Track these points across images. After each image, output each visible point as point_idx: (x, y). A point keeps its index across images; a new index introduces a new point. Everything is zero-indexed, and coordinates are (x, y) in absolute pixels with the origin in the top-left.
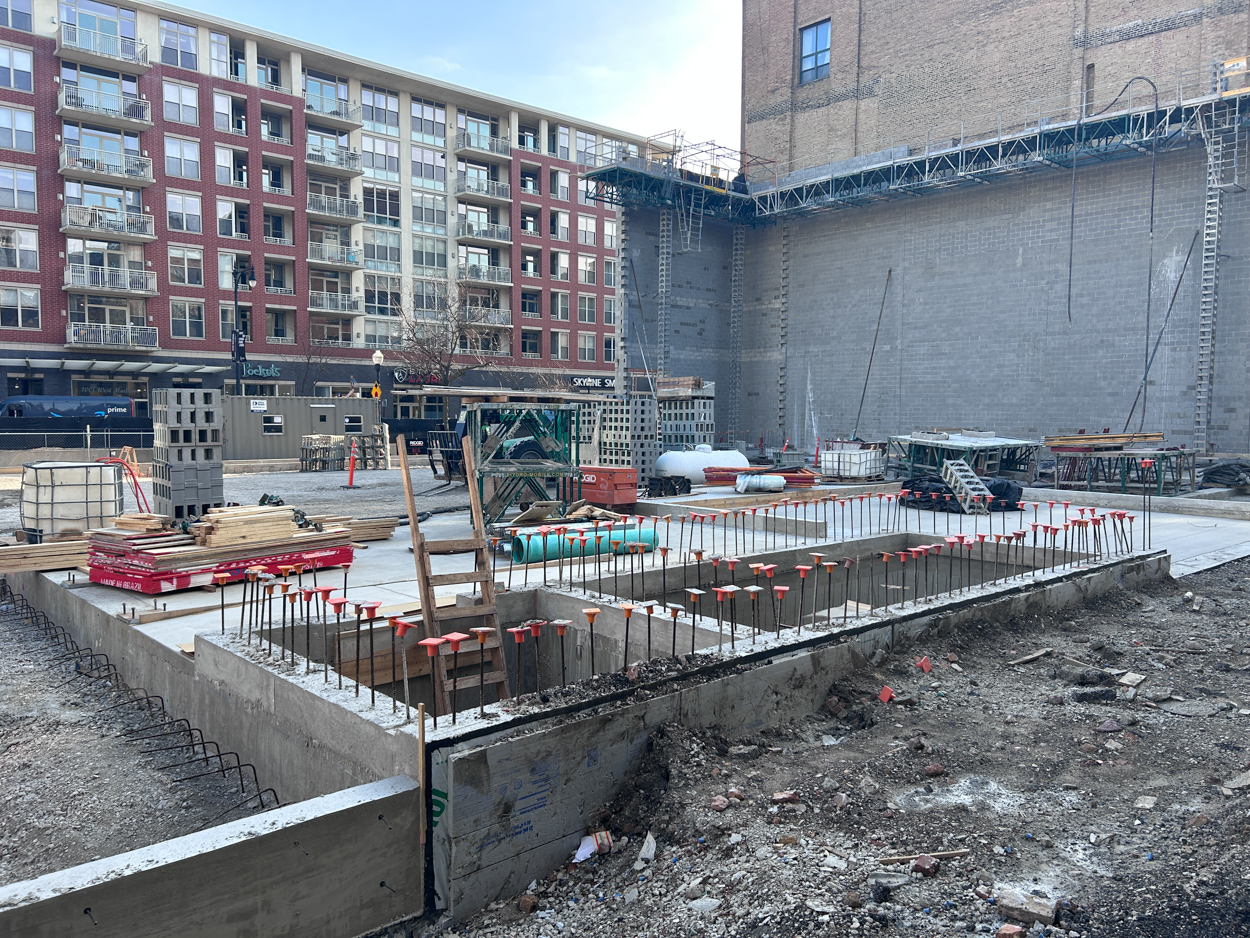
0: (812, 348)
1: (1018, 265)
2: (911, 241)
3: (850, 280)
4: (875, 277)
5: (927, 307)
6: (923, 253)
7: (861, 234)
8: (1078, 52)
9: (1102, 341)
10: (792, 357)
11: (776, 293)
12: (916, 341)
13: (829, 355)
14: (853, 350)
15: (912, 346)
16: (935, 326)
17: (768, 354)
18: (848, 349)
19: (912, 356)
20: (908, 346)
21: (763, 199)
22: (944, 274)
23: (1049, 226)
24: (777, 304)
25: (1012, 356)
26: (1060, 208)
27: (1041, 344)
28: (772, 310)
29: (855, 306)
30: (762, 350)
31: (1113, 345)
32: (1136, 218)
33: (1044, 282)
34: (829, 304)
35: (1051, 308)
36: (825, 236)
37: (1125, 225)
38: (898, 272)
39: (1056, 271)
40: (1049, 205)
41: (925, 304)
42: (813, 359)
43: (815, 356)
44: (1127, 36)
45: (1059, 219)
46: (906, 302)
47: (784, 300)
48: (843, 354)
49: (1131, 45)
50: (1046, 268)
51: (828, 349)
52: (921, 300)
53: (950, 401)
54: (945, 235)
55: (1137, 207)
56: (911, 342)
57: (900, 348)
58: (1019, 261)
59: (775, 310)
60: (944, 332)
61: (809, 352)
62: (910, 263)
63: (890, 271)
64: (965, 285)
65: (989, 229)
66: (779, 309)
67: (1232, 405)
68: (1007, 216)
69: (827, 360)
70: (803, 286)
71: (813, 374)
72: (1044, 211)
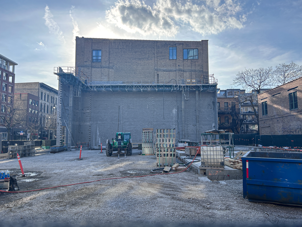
0: (98, 122)
1: (147, 108)
2: (124, 101)
3: (109, 107)
4: (115, 107)
5: (128, 115)
6: (127, 103)
7: (111, 98)
8: (156, 71)
9: (163, 123)
10: (92, 124)
11: (88, 108)
12: (126, 122)
13: (103, 124)
14: (110, 123)
15: (125, 123)
16: (130, 119)
17: (86, 123)
18: (109, 123)
19: (125, 125)
20: (124, 123)
21: (91, 87)
22: (132, 108)
23: (153, 101)
24: (88, 111)
25: (147, 125)
26: (155, 99)
27: (152, 124)
28: (87, 112)
29: (110, 113)
30: (83, 122)
31: (165, 124)
32: (168, 102)
33: (152, 112)
34: (103, 112)
35: (154, 117)
36: (102, 97)
37: (166, 103)
38: (121, 107)
39: (155, 110)
40: (153, 98)
41: (128, 114)
42: (99, 125)
43: (99, 124)
44: (164, 71)
45: (155, 100)
46: (123, 113)
47: (90, 110)
48: (107, 124)
49: (165, 72)
50: (153, 109)
51: (103, 122)
52: (127, 113)
53: (134, 134)
54: (132, 100)
55: (168, 100)
56: (125, 122)
57: (122, 123)
58: (147, 107)
59: (88, 112)
60: (132, 120)
61: (98, 123)
62: (124, 105)
63: (119, 106)
64: (136, 111)
65: (141, 100)
66: (89, 112)
68: (144, 99)
69: (103, 125)
70: (96, 107)
71: (99, 128)
72: (152, 99)
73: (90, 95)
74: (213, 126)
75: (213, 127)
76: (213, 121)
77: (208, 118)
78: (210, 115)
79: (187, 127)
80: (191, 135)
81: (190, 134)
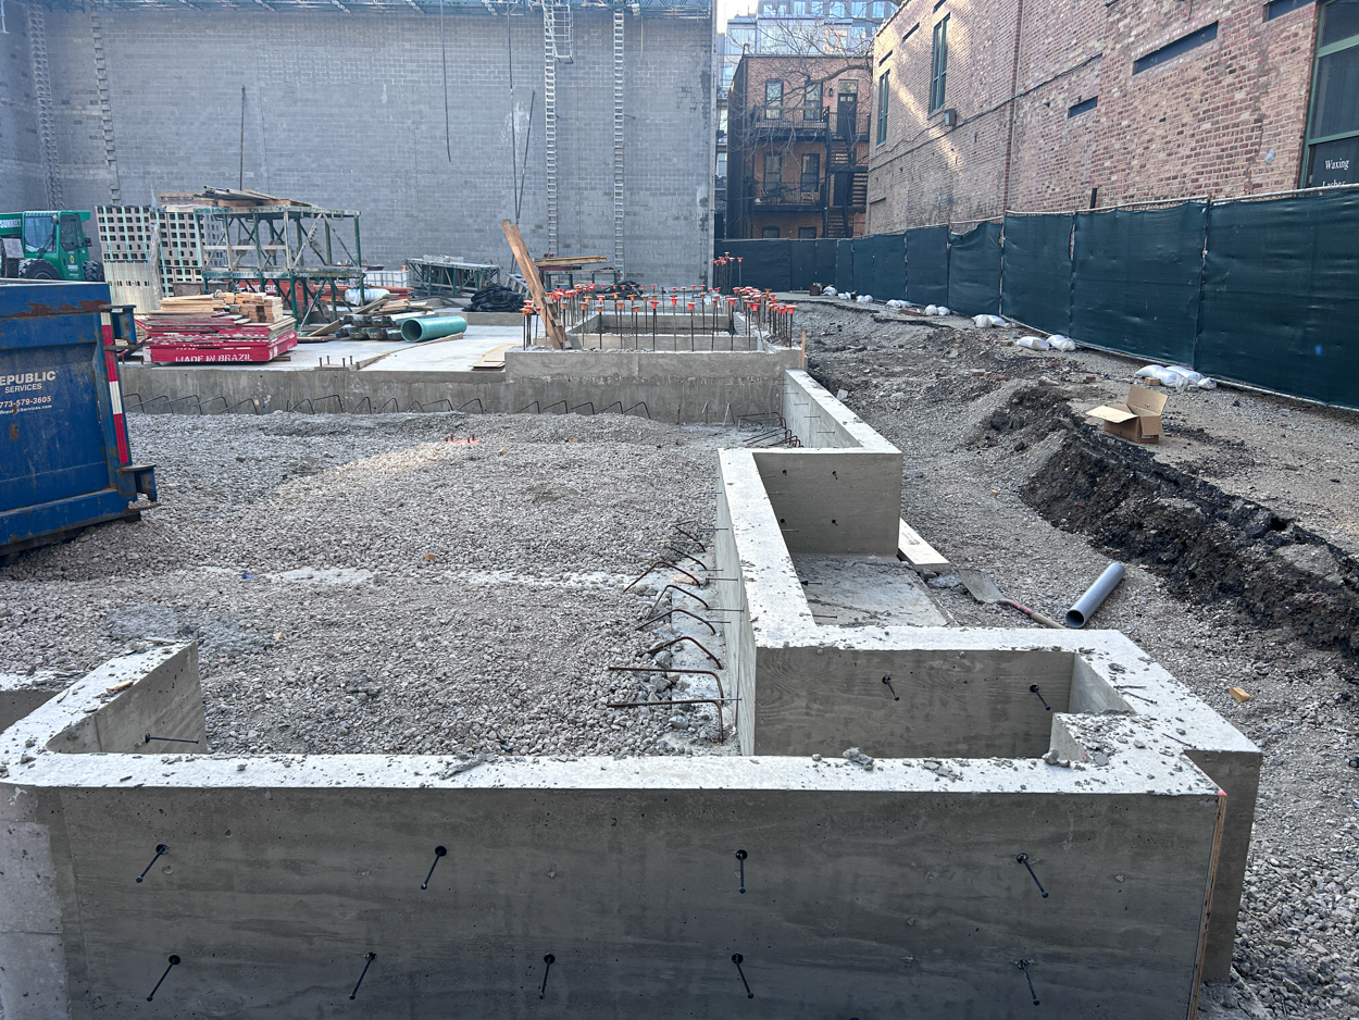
0: (152, 169)
1: (384, 102)
2: (265, 59)
3: (194, 94)
4: (225, 94)
5: (292, 134)
6: (280, 74)
7: (201, 42)
9: (466, 182)
10: (126, 177)
11: (93, 97)
12: (283, 170)
13: (176, 178)
14: (209, 174)
15: (280, 175)
16: (303, 155)
17: (91, 172)
18: (202, 173)
19: (280, 185)
20: (276, 175)
22: (307, 100)
23: (410, 66)
24: (95, 111)
25: (385, 191)
26: (418, 51)
27: (412, 181)
28: (89, 117)
29: (204, 124)
30: (80, 166)
31: (476, 187)
32: (485, 72)
33: (410, 121)
34: (169, 119)
35: (418, 147)
36: (152, 36)
37: (477, 77)
38: (253, 91)
39: (420, 112)
40: (407, 46)
41: (290, 131)
42: (157, 182)
43: (159, 178)
45: (418, 62)
46: (266, 126)
47: (105, 107)
48: (196, 179)
50: (411, 108)
51: (175, 171)
52: (285, 126)
54: (303, 59)
55: (485, 62)
56: (278, 170)
57: (265, 175)
58: (384, 98)
59: (94, 118)
60: (313, 162)
61: (149, 173)
62: (267, 84)
63: (244, 89)
64: (332, 115)
65: (351, 60)
66: (100, 118)
67: (568, 242)
68: (366, 49)
69: (176, 183)
70: (130, 92)
72: (404, 50)
73: (95, 25)
74: (698, 200)
75: (698, 203)
76: (699, 175)
77: (675, 160)
78: (688, 140)
79: (579, 203)
80: (597, 242)
81: (592, 237)
